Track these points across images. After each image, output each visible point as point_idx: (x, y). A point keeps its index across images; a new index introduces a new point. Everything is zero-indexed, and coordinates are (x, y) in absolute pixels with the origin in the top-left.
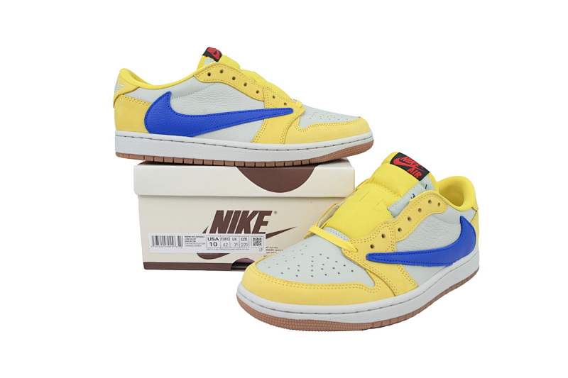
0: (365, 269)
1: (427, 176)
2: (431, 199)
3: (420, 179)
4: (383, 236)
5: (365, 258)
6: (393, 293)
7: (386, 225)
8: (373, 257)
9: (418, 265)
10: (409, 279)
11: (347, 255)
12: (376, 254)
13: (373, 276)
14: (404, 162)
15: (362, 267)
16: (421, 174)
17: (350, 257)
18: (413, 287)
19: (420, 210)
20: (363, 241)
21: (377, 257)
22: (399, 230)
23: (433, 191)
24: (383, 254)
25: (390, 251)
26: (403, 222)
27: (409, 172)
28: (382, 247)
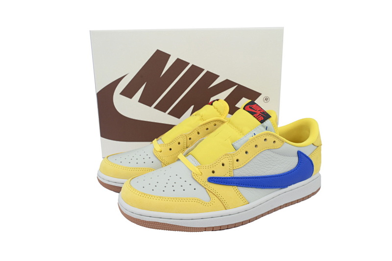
0: (205, 188)
1: (268, 120)
2: (267, 137)
3: (262, 122)
4: (223, 165)
5: (206, 180)
6: (225, 207)
7: (227, 156)
8: (212, 180)
9: (251, 187)
10: (241, 197)
11: (194, 177)
12: (215, 178)
13: (210, 194)
14: (253, 109)
15: (203, 186)
16: (263, 119)
17: (196, 178)
18: (244, 204)
19: (256, 146)
20: (207, 167)
21: (215, 180)
22: (237, 160)
23: (270, 132)
24: (220, 178)
25: (228, 175)
26: (241, 155)
27: (254, 117)
28: (221, 173)
